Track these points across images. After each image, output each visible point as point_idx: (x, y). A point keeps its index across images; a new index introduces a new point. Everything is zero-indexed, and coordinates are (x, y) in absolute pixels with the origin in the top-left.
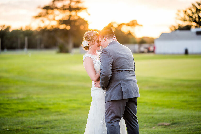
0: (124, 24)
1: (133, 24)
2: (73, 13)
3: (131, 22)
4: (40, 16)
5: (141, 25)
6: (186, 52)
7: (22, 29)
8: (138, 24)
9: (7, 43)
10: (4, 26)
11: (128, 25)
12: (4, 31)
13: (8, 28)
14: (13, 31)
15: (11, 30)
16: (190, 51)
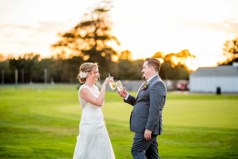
0: (172, 54)
1: (184, 54)
2: (99, 42)
3: (181, 52)
4: (60, 44)
5: (194, 57)
6: (219, 91)
7: (53, 58)
8: (190, 55)
9: (35, 74)
10: (32, 54)
11: (178, 56)
12: (31, 60)
13: (37, 57)
14: (43, 60)
15: (40, 59)
16: (222, 90)
